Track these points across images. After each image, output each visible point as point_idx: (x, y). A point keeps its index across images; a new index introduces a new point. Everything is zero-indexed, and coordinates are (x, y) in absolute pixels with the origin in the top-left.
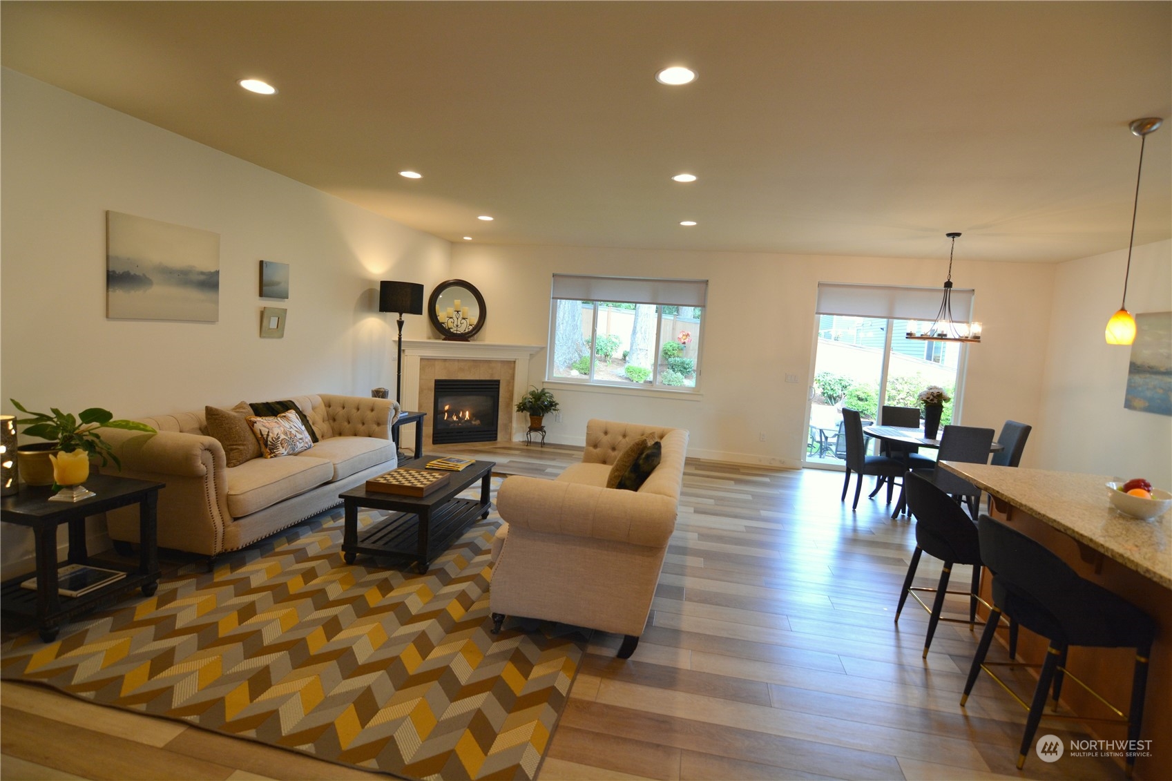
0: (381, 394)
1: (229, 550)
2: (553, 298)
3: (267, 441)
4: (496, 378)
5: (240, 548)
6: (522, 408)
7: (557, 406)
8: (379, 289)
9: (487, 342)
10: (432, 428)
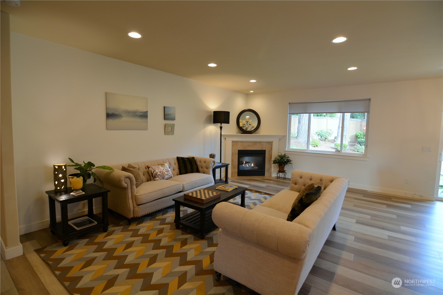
0: (212, 156)
1: (136, 217)
2: (289, 114)
3: (153, 175)
4: (264, 149)
5: (140, 216)
6: (275, 162)
7: (291, 162)
8: (213, 114)
9: (261, 134)
10: (237, 169)
